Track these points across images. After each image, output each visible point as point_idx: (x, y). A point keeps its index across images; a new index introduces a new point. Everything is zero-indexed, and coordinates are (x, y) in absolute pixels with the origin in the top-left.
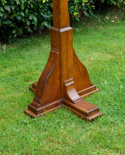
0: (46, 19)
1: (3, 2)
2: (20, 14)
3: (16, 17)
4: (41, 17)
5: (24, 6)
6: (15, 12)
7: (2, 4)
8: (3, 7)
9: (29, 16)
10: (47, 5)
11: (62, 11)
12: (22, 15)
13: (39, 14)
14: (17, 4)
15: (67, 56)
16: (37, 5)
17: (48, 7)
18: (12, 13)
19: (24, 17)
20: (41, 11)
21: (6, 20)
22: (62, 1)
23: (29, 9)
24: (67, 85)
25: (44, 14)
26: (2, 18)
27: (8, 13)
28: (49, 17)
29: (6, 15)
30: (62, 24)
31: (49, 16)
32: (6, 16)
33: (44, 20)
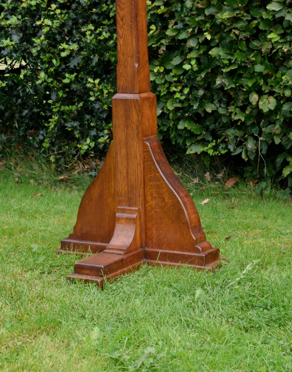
15: (128, 154)
24: (118, 215)
30: (122, 85)
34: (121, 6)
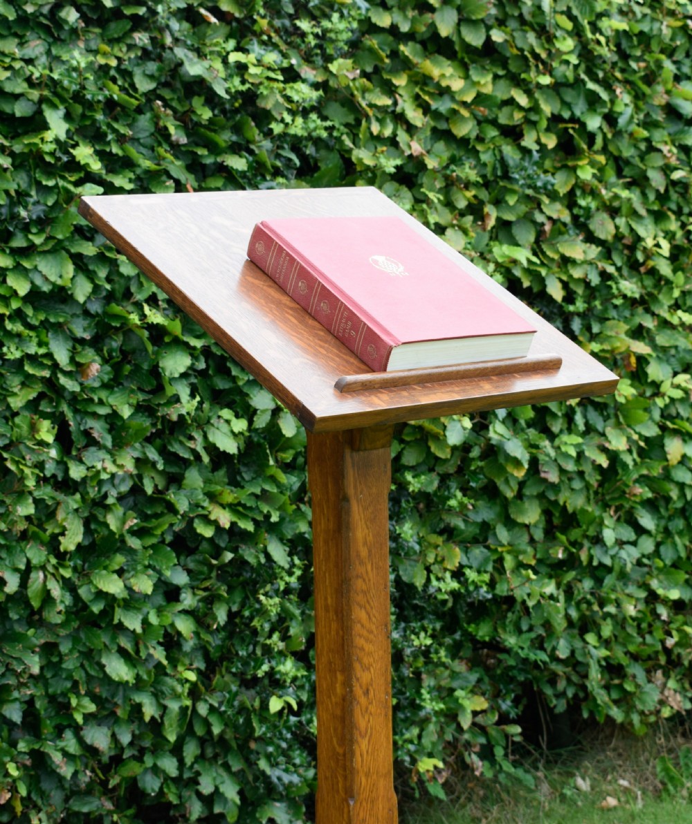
0: (281, 788)
1: (75, 709)
2: (159, 763)
3: (138, 778)
4: (256, 779)
5: (180, 726)
6: (133, 757)
7: (72, 715)
8: (77, 730)
9: (198, 774)
10: (287, 721)
11: (364, 780)
12: (164, 772)
13: (251, 764)
14: (147, 719)
16: (241, 721)
17: (293, 733)
18: (117, 760)
19: (173, 780)
20: (260, 750)
21: (89, 791)
22: (363, 737)
23: (202, 742)
25: (274, 765)
26: (67, 786)
27: (100, 762)
28: (295, 779)
29: (86, 767)
31: (299, 775)
32: (88, 773)
33: (271, 791)
34: (365, 660)
